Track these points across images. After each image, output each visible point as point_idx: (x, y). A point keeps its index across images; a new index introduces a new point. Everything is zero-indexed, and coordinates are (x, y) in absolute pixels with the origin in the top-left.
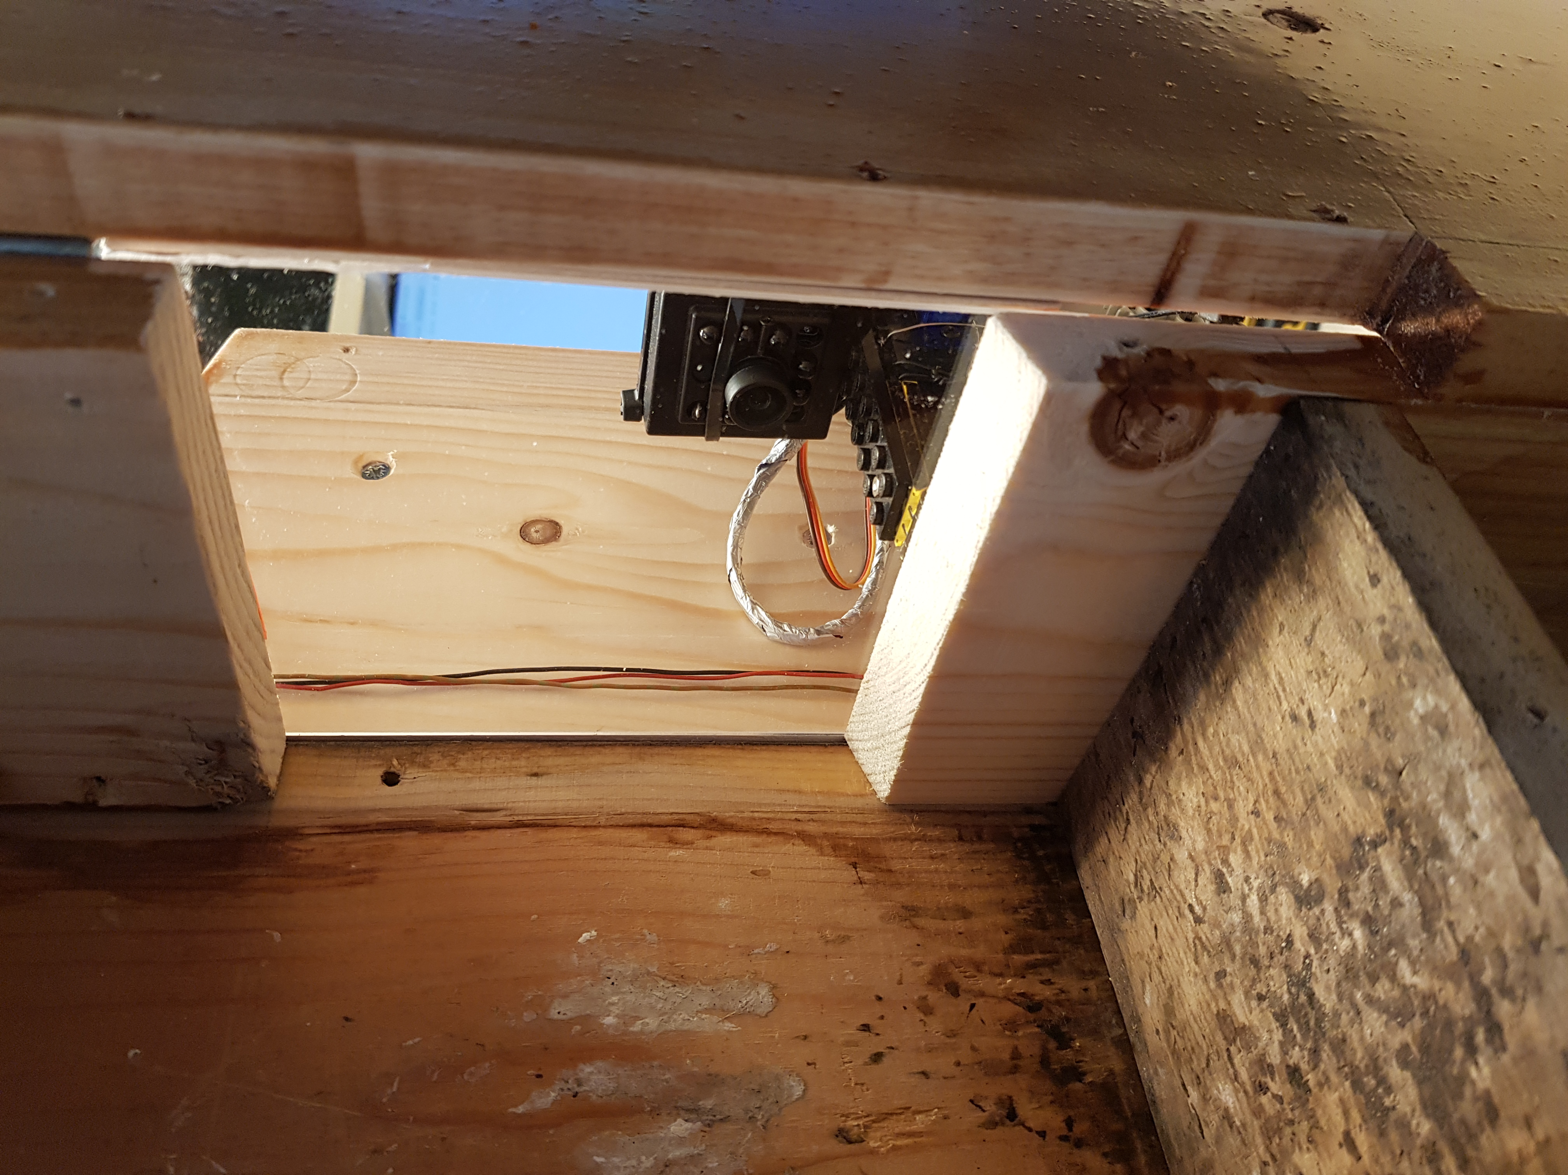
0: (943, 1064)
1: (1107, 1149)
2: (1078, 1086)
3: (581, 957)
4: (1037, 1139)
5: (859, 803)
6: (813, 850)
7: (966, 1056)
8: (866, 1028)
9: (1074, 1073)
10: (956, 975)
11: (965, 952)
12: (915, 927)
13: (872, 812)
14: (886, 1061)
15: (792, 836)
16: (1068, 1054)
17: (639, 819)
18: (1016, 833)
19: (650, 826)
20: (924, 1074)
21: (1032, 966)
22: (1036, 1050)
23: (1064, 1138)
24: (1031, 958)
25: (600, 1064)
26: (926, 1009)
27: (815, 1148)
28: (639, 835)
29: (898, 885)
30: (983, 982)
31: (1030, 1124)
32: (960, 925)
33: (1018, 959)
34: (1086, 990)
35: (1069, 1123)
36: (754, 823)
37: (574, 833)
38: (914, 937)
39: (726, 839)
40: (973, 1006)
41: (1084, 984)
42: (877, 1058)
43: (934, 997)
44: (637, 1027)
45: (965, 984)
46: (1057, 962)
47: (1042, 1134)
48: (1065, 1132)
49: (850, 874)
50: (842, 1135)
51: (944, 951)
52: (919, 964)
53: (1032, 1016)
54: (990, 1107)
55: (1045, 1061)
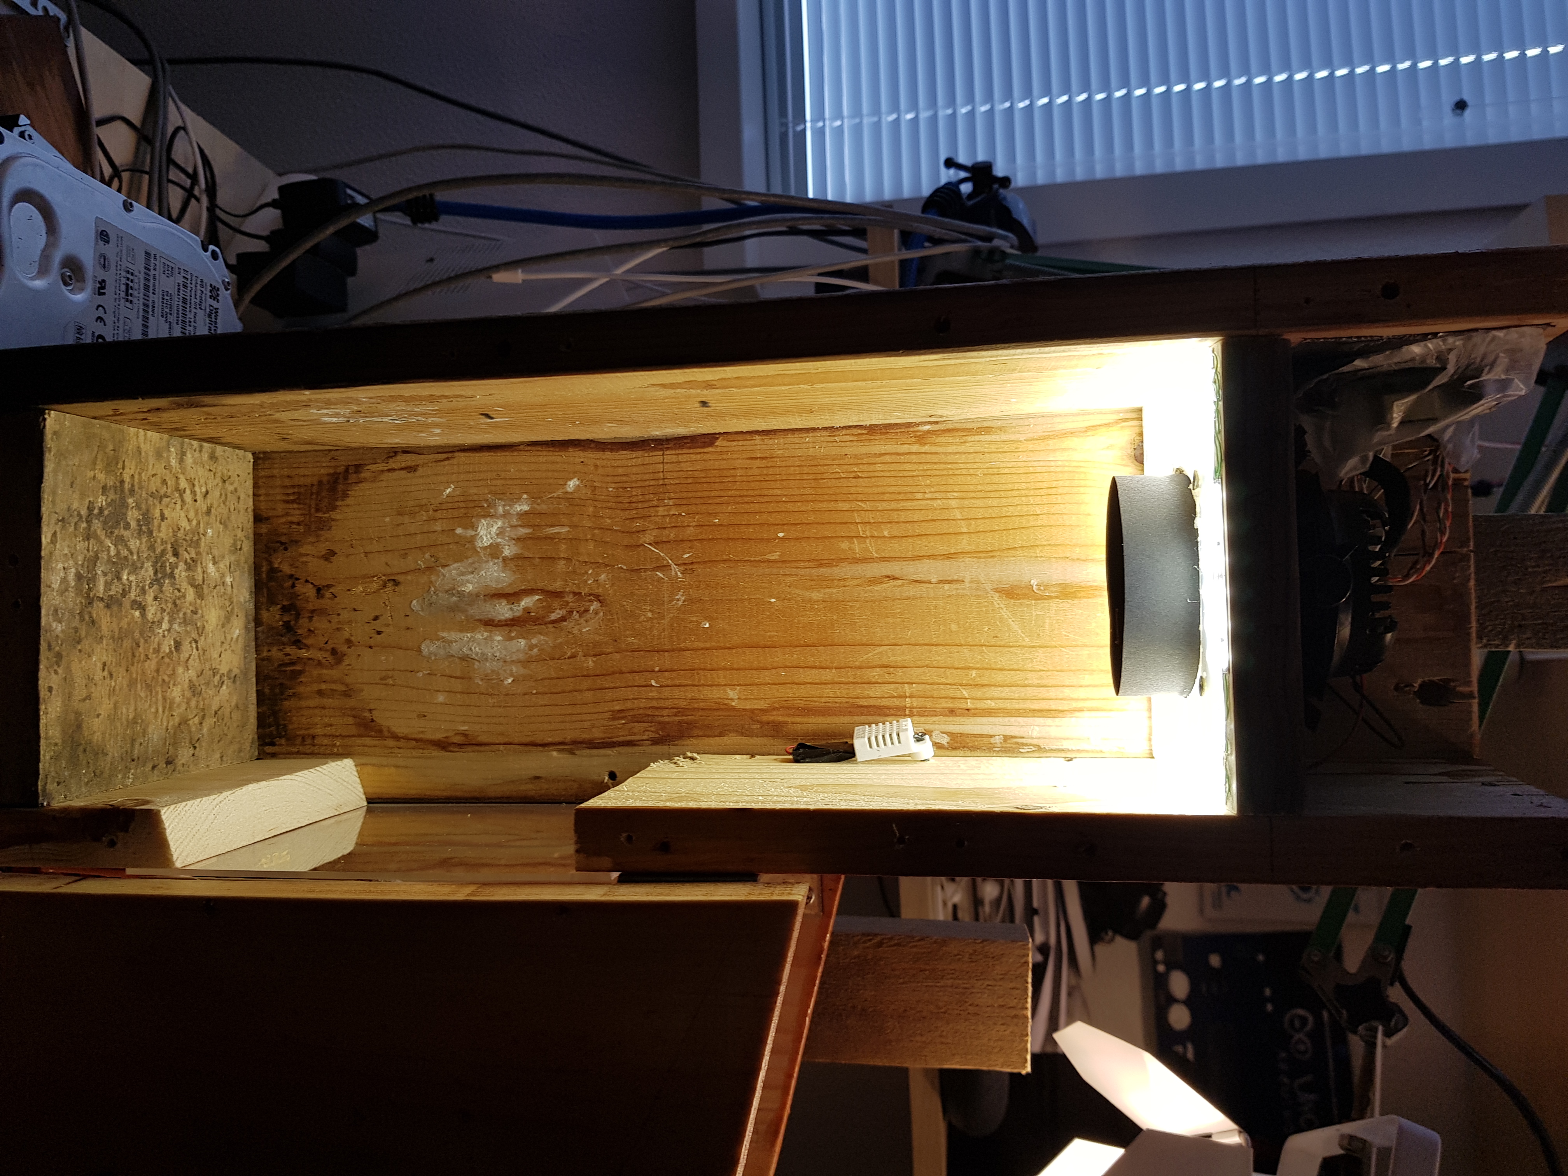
0: (345, 615)
1: (279, 574)
2: (285, 603)
3: (511, 670)
4: (309, 579)
5: (364, 760)
6: (394, 729)
7: (335, 619)
8: (379, 633)
9: (285, 609)
10: (331, 659)
11: (325, 671)
12: (347, 685)
13: (359, 754)
14: (372, 616)
15: (402, 738)
16: (286, 619)
17: (482, 748)
18: (283, 741)
19: (477, 745)
20: (355, 610)
21: (293, 663)
22: (301, 621)
23: (297, 579)
24: (292, 668)
25: (503, 618)
26: (349, 642)
27: (409, 577)
28: (483, 738)
29: (353, 709)
30: (318, 655)
31: (311, 586)
32: (324, 686)
33: (298, 668)
34: (269, 651)
35: (293, 586)
36: (422, 747)
37: (516, 741)
38: (348, 680)
39: (439, 736)
40: (326, 643)
41: (269, 654)
42: (376, 618)
43: (344, 648)
44: (486, 634)
45: (327, 655)
46: (280, 666)
47: (307, 581)
48: (297, 582)
49: (376, 715)
50: (396, 583)
51: (334, 673)
52: (349, 665)
53: (298, 637)
54: (328, 595)
55: (298, 616)
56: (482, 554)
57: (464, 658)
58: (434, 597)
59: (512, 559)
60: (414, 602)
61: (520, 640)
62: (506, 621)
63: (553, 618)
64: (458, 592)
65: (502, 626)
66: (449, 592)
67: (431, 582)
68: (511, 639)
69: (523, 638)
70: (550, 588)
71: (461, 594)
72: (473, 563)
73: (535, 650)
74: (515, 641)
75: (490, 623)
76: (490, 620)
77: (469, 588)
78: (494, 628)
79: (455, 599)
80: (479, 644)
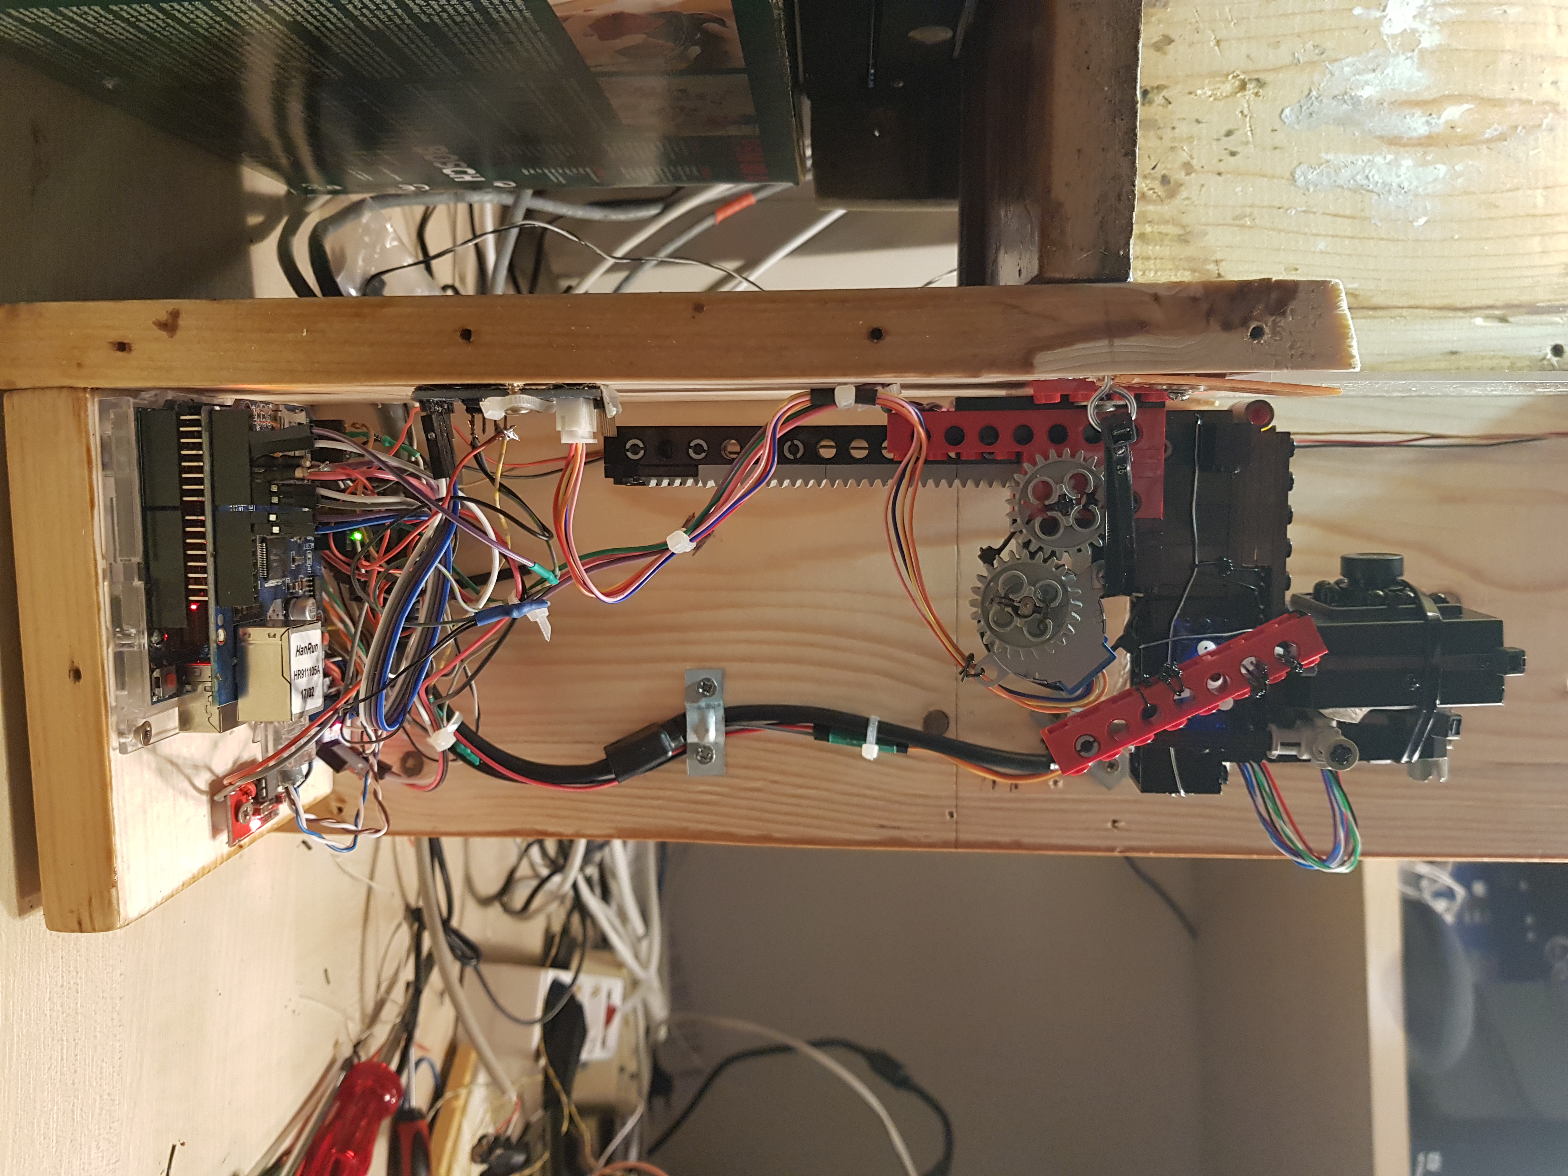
3: (1425, 207)
20: (1198, 122)
25: (1415, 134)
26: (1188, 168)
27: (1281, 76)
28: (1379, 300)
29: (1190, 259)
38: (1186, 219)
40: (1154, 168)
42: (1229, 134)
43: (1181, 176)
45: (1156, 184)
50: (1260, 83)
51: (1165, 210)
56: (1389, 45)
57: (1358, 190)
58: (1316, 103)
59: (1433, 52)
60: (1287, 111)
61: (1438, 166)
62: (1419, 139)
63: (1486, 136)
64: (1352, 98)
65: (1414, 145)
66: (1341, 97)
67: (1313, 83)
68: (1425, 164)
69: (1444, 163)
70: (1486, 94)
71: (1356, 102)
72: (1376, 57)
73: (1460, 180)
74: (1431, 168)
75: (1395, 142)
76: (1396, 137)
77: (1366, 93)
78: (1402, 149)
79: (1345, 106)
80: (1379, 170)
